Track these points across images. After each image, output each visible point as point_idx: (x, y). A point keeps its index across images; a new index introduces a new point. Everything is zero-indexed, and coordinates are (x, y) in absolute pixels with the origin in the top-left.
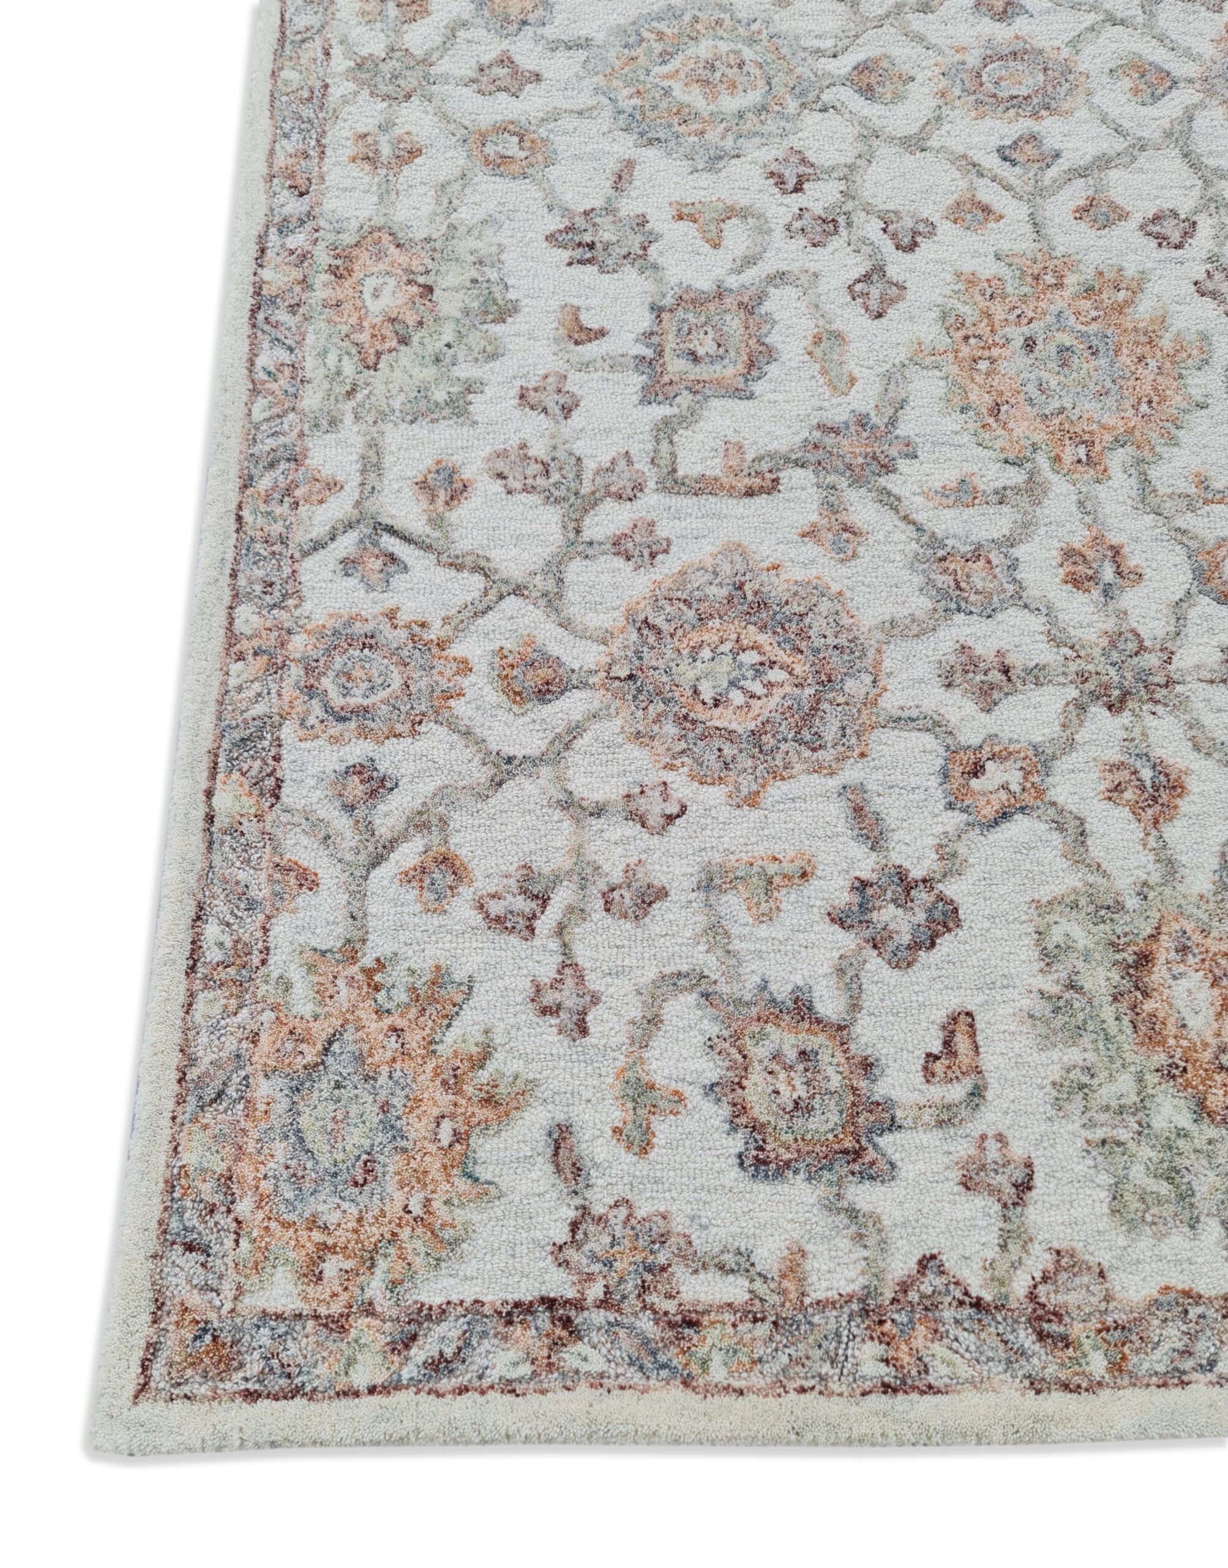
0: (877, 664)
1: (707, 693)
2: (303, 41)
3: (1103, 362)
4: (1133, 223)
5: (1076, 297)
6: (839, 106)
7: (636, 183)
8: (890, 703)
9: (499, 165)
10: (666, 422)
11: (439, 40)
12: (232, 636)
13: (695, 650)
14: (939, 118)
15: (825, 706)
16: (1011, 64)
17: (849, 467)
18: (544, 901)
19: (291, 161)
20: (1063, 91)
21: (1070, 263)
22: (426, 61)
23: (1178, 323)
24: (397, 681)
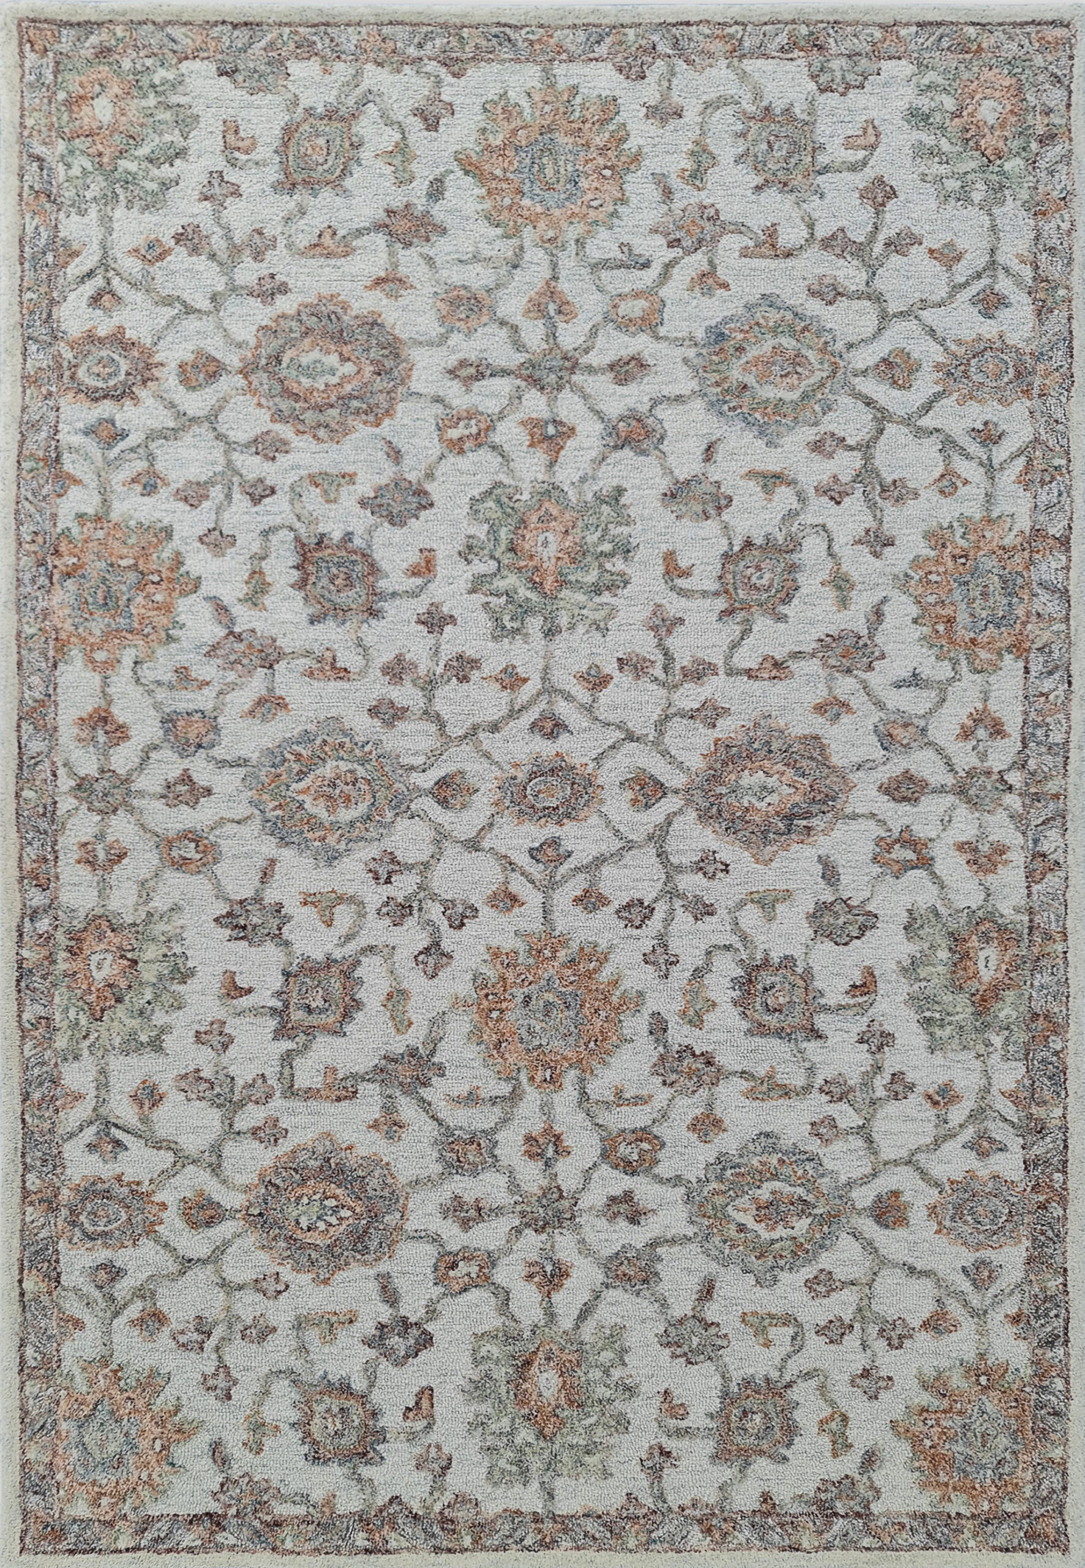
0: (405, 1206)
1: (304, 1222)
2: (36, 764)
3: (572, 1013)
4: (611, 909)
5: (564, 965)
6: (422, 813)
7: (277, 877)
8: (410, 1226)
9: (182, 864)
10: (289, 1053)
11: (137, 760)
12: (25, 1193)
13: (299, 1199)
14: (491, 825)
15: (372, 1230)
16: (549, 779)
17: (401, 1084)
18: (209, 1334)
19: (35, 865)
20: (582, 801)
21: (563, 942)
22: (127, 780)
23: (626, 984)
24: (124, 1217)
